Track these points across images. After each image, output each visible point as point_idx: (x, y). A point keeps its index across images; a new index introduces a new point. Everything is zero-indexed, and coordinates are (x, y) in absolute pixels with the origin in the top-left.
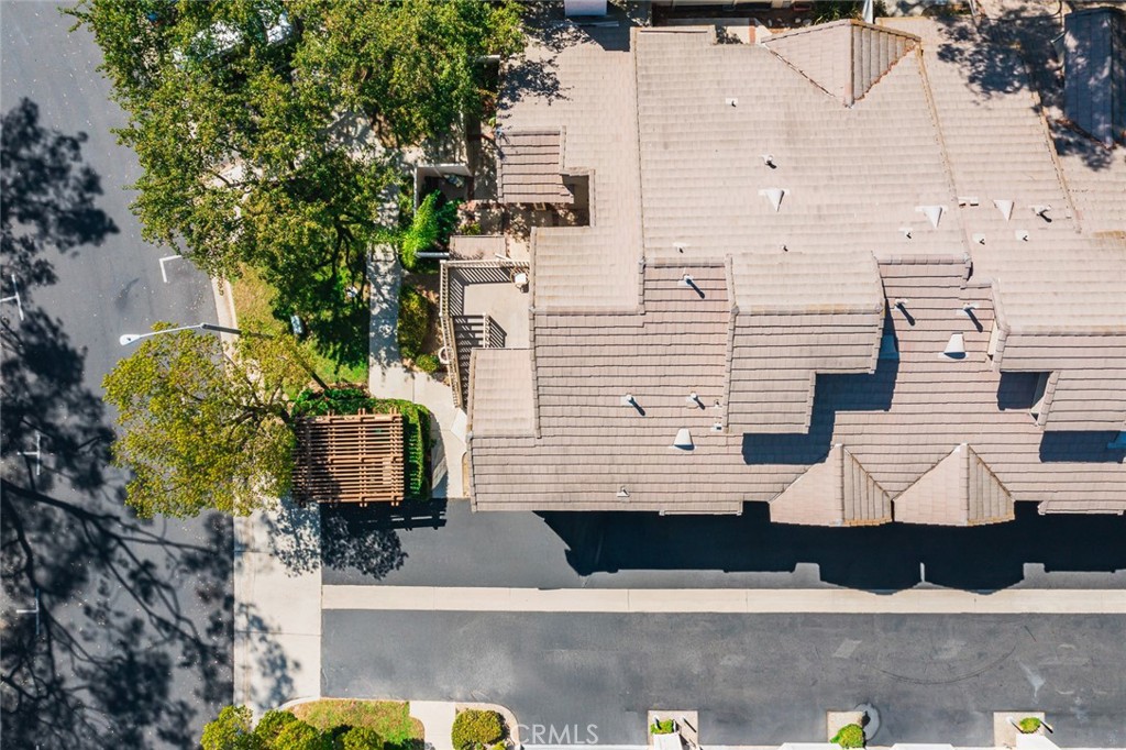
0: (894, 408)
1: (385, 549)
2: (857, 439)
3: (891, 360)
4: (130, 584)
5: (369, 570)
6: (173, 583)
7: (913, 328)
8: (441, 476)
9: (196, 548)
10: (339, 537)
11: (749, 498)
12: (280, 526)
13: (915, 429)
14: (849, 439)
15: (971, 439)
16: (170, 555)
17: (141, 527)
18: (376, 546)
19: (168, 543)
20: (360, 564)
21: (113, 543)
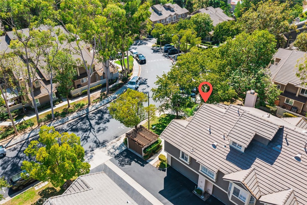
0: (273, 166)
1: (127, 162)
2: (259, 169)
3: (278, 152)
4: (83, 137)
5: (120, 163)
6: (88, 142)
7: (288, 146)
8: (152, 159)
9: (99, 141)
10: (122, 155)
11: (221, 170)
12: (115, 148)
13: (278, 176)
14: (257, 168)
15: (295, 189)
16: (94, 138)
17: (95, 132)
18: (126, 161)
19: (96, 137)
20: (120, 161)
21: (89, 131)
